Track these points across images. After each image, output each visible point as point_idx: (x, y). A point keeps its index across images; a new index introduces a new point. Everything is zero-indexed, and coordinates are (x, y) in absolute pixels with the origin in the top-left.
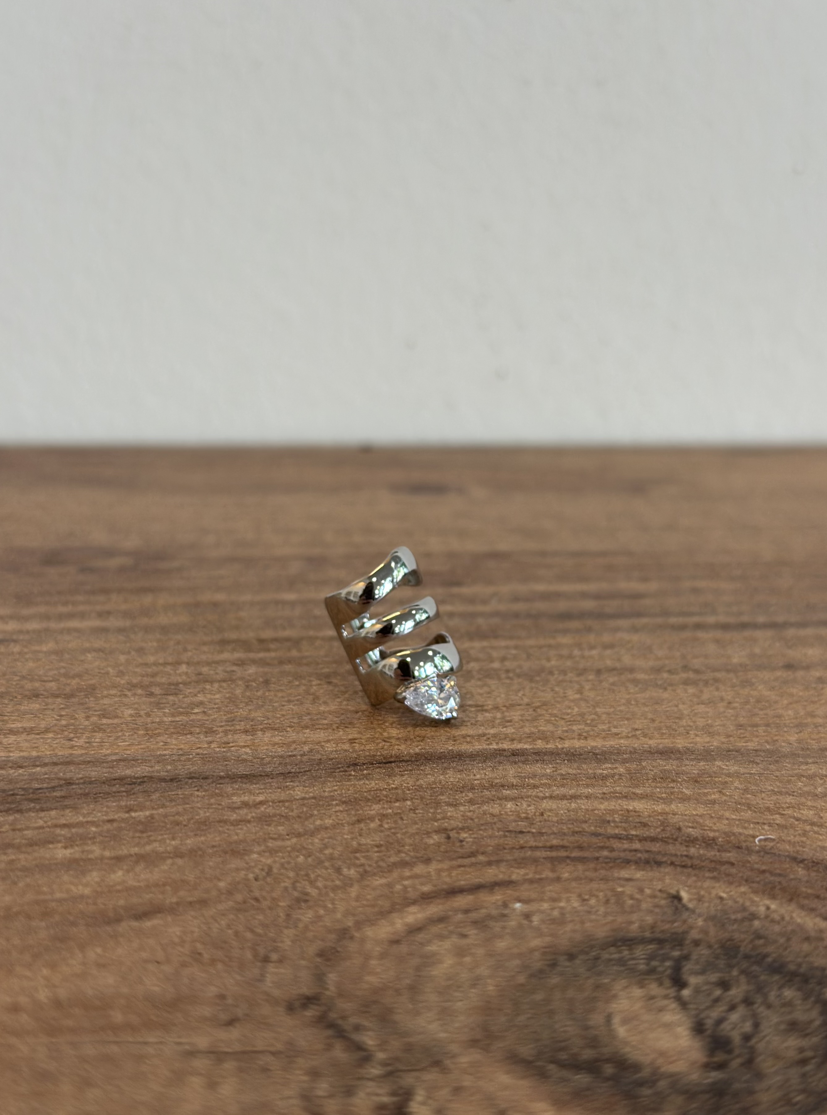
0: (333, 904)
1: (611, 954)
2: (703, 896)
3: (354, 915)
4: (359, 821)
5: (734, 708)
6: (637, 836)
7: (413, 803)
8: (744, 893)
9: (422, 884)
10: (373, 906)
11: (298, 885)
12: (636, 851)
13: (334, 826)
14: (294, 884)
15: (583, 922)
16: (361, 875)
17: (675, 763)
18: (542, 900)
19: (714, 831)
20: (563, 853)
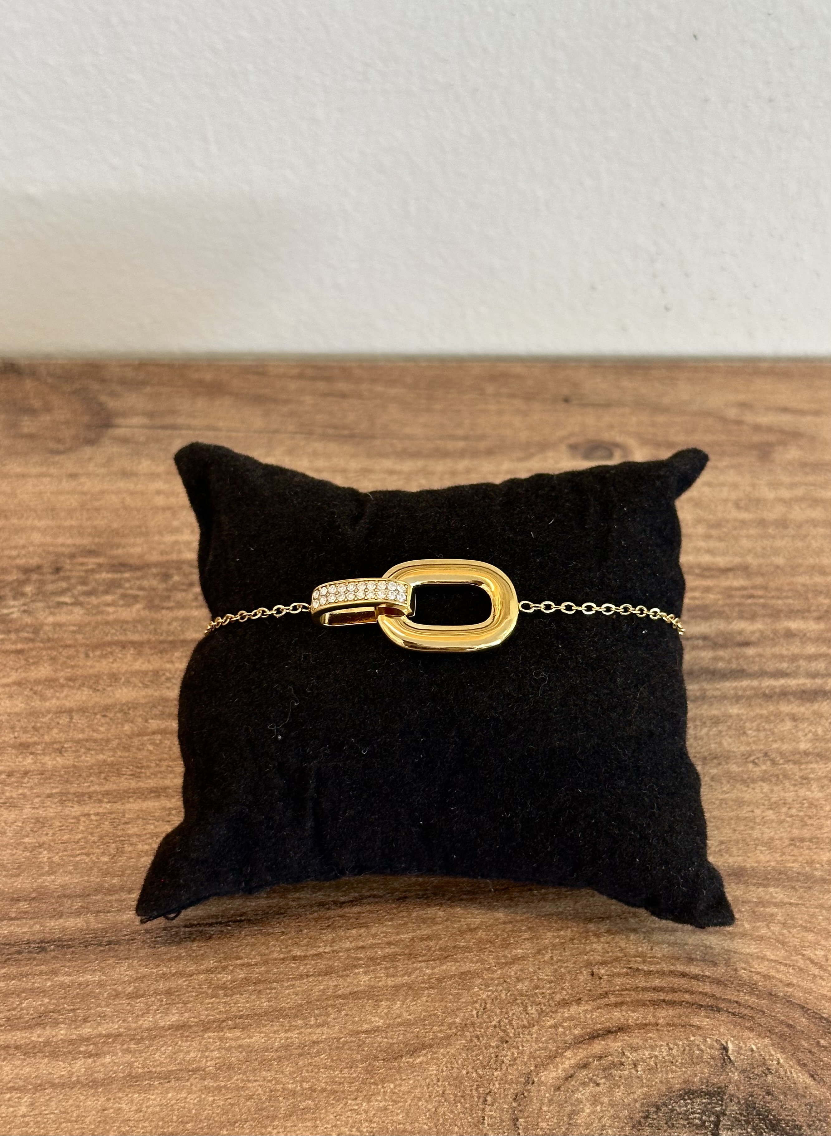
0: (523, 1046)
1: (680, 1107)
2: (740, 1048)
3: (534, 1058)
4: (539, 952)
5: (791, 816)
6: (709, 977)
7: (572, 931)
8: (766, 1046)
9: (575, 1026)
10: (545, 1049)
11: (502, 1023)
12: (706, 994)
13: (523, 958)
14: (499, 1022)
15: (667, 1074)
16: (539, 1014)
17: (742, 887)
18: (646, 1048)
19: (758, 973)
20: (662, 996)
